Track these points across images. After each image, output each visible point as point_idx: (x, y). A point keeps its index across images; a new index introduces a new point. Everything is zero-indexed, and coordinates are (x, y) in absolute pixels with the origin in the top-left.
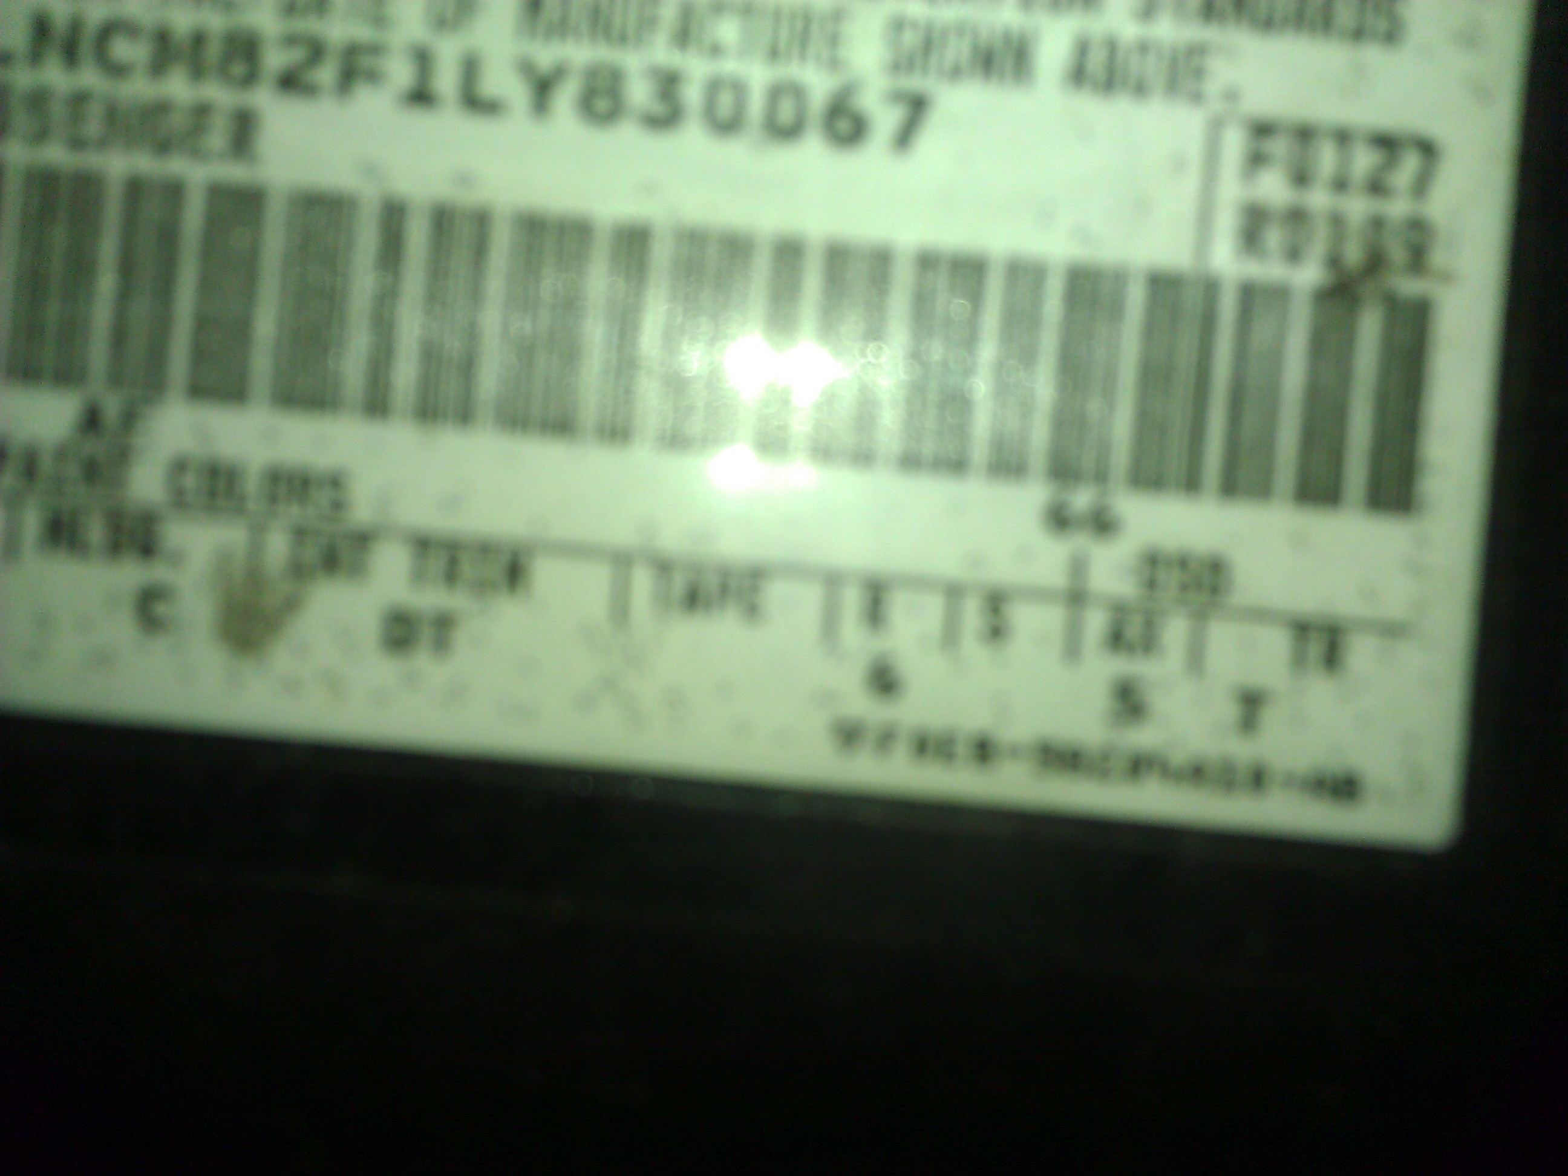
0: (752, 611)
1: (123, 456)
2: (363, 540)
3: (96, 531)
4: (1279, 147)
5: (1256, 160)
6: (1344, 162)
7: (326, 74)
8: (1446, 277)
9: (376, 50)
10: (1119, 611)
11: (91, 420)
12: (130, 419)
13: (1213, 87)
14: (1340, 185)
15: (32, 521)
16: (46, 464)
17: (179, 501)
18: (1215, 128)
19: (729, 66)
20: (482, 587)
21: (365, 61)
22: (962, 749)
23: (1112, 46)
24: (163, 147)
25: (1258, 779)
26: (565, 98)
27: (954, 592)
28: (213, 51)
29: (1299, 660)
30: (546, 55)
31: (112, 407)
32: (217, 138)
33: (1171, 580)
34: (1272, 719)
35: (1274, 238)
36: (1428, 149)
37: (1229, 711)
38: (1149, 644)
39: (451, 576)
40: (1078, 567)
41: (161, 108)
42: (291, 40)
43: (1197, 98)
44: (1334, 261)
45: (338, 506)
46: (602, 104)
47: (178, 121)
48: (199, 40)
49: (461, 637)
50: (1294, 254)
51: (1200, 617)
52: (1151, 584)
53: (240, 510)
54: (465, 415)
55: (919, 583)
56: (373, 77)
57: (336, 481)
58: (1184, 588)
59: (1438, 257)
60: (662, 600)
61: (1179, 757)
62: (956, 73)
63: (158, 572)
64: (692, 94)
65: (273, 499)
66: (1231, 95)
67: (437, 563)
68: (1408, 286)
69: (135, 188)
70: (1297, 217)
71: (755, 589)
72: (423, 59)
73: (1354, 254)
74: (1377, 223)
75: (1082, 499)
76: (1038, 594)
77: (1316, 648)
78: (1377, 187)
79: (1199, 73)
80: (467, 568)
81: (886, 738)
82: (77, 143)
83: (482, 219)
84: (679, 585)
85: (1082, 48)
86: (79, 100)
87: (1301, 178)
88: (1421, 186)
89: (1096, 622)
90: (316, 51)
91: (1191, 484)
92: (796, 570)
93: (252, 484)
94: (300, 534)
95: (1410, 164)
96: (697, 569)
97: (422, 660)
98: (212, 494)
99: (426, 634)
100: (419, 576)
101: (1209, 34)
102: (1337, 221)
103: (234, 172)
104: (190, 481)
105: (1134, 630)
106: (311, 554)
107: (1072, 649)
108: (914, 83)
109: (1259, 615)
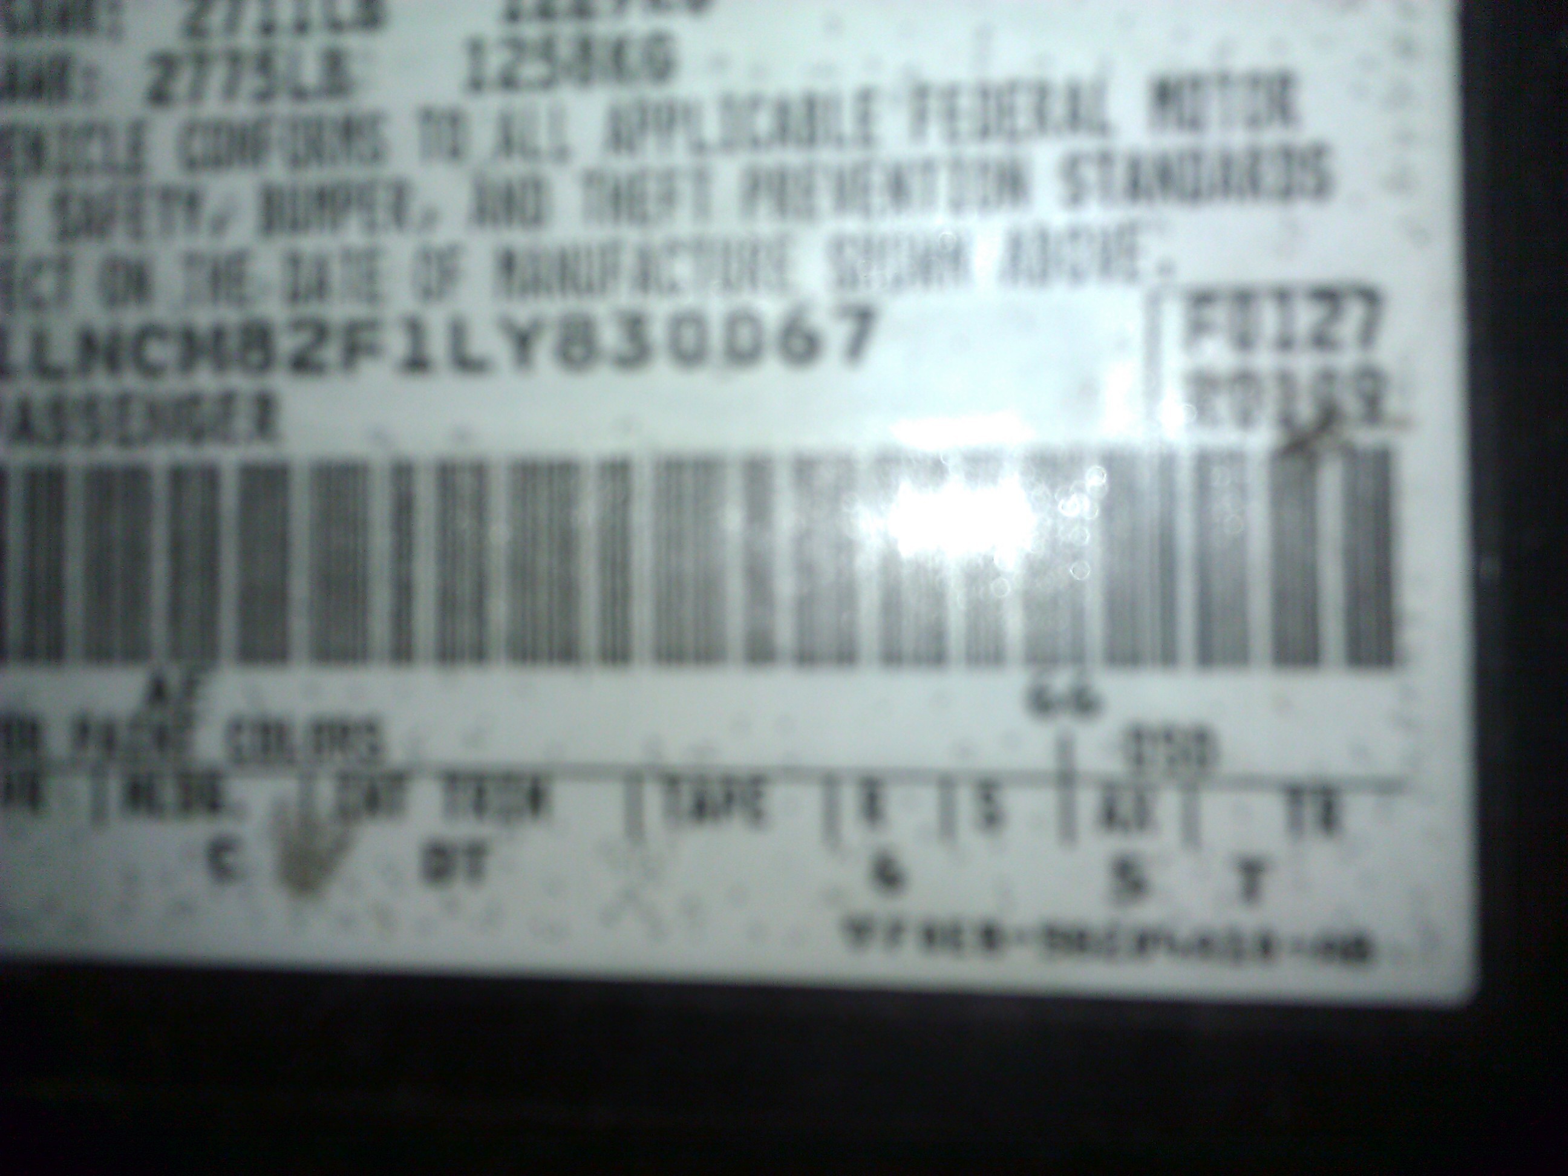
0: (757, 816)
1: (186, 721)
2: (399, 780)
3: (169, 793)
4: (1220, 314)
5: (1197, 329)
6: (1286, 320)
7: (331, 352)
8: (1403, 423)
9: (372, 325)
10: (1110, 791)
11: (158, 692)
12: (191, 686)
13: (1147, 264)
14: (1285, 343)
15: (115, 788)
16: (123, 735)
17: (238, 758)
18: (1153, 303)
19: (688, 300)
20: (508, 815)
21: (365, 337)
22: (970, 938)
23: (1043, 237)
24: (197, 435)
25: (1266, 947)
26: (544, 350)
27: (946, 783)
28: (233, 343)
29: (1295, 824)
30: (523, 311)
31: (174, 677)
32: (243, 421)
33: (1158, 754)
34: (1274, 886)
35: (1223, 405)
36: (1371, 297)
37: (1231, 881)
38: (1143, 819)
39: (479, 807)
40: (1065, 748)
41: (194, 400)
42: (298, 325)
43: (1132, 276)
44: (1286, 420)
45: (375, 749)
46: (577, 351)
47: (208, 409)
48: (219, 334)
49: (493, 864)
50: (1245, 419)
51: (1191, 789)
52: (1139, 760)
53: (291, 762)
54: (479, 654)
55: (912, 776)
56: (373, 350)
57: (371, 727)
58: (1172, 760)
59: (1393, 404)
60: (672, 812)
61: (1184, 931)
62: (898, 282)
63: (224, 826)
64: (657, 333)
65: (318, 748)
66: (1166, 269)
67: (466, 796)
68: (1365, 437)
69: (178, 476)
70: (1245, 379)
71: (757, 795)
72: (415, 328)
73: (1306, 411)
74: (1327, 376)
75: (1061, 681)
76: (1028, 779)
77: (1310, 811)
78: (1322, 341)
79: (1131, 252)
80: (494, 798)
81: (895, 931)
82: (125, 441)
83: (480, 470)
84: (686, 799)
85: (1015, 244)
86: (124, 401)
87: (1244, 341)
88: (1368, 334)
89: (1088, 802)
90: (321, 332)
91: (1168, 657)
92: (794, 773)
93: (299, 737)
94: (345, 779)
95: (1354, 314)
96: (701, 780)
97: (460, 888)
98: (266, 748)
99: (462, 863)
100: (451, 809)
101: (1139, 212)
102: (1286, 380)
103: (260, 452)
104: (246, 739)
105: (1126, 807)
106: (355, 797)
107: (1067, 830)
108: (860, 296)
109: (1249, 782)
